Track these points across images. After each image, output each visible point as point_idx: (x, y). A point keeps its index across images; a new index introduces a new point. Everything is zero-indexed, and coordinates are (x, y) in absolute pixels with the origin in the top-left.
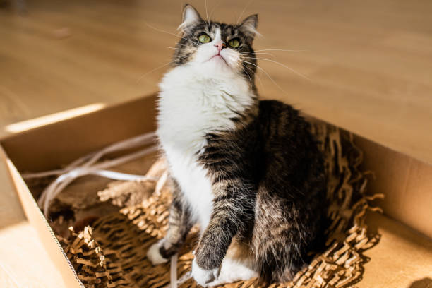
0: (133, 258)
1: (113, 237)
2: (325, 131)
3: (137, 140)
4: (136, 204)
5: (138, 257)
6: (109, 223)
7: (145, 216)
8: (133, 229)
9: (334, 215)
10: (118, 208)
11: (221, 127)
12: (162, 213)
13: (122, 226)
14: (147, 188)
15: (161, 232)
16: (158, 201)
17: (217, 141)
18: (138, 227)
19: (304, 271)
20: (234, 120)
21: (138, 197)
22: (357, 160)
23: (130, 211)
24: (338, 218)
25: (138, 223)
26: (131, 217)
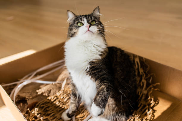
0: (55, 119)
1: (45, 110)
2: (132, 57)
3: (51, 65)
4: (54, 94)
5: (58, 118)
6: (43, 104)
7: (59, 100)
8: (54, 106)
9: (140, 93)
10: (46, 97)
11: (95, 58)
12: (66, 98)
13: (49, 105)
14: (58, 87)
15: (67, 106)
16: (63, 92)
17: (95, 64)
18: (56, 105)
19: (130, 119)
20: (100, 55)
21: (54, 91)
22: (147, 69)
23: (51, 98)
24: (142, 94)
25: (56, 103)
26: (52, 100)
